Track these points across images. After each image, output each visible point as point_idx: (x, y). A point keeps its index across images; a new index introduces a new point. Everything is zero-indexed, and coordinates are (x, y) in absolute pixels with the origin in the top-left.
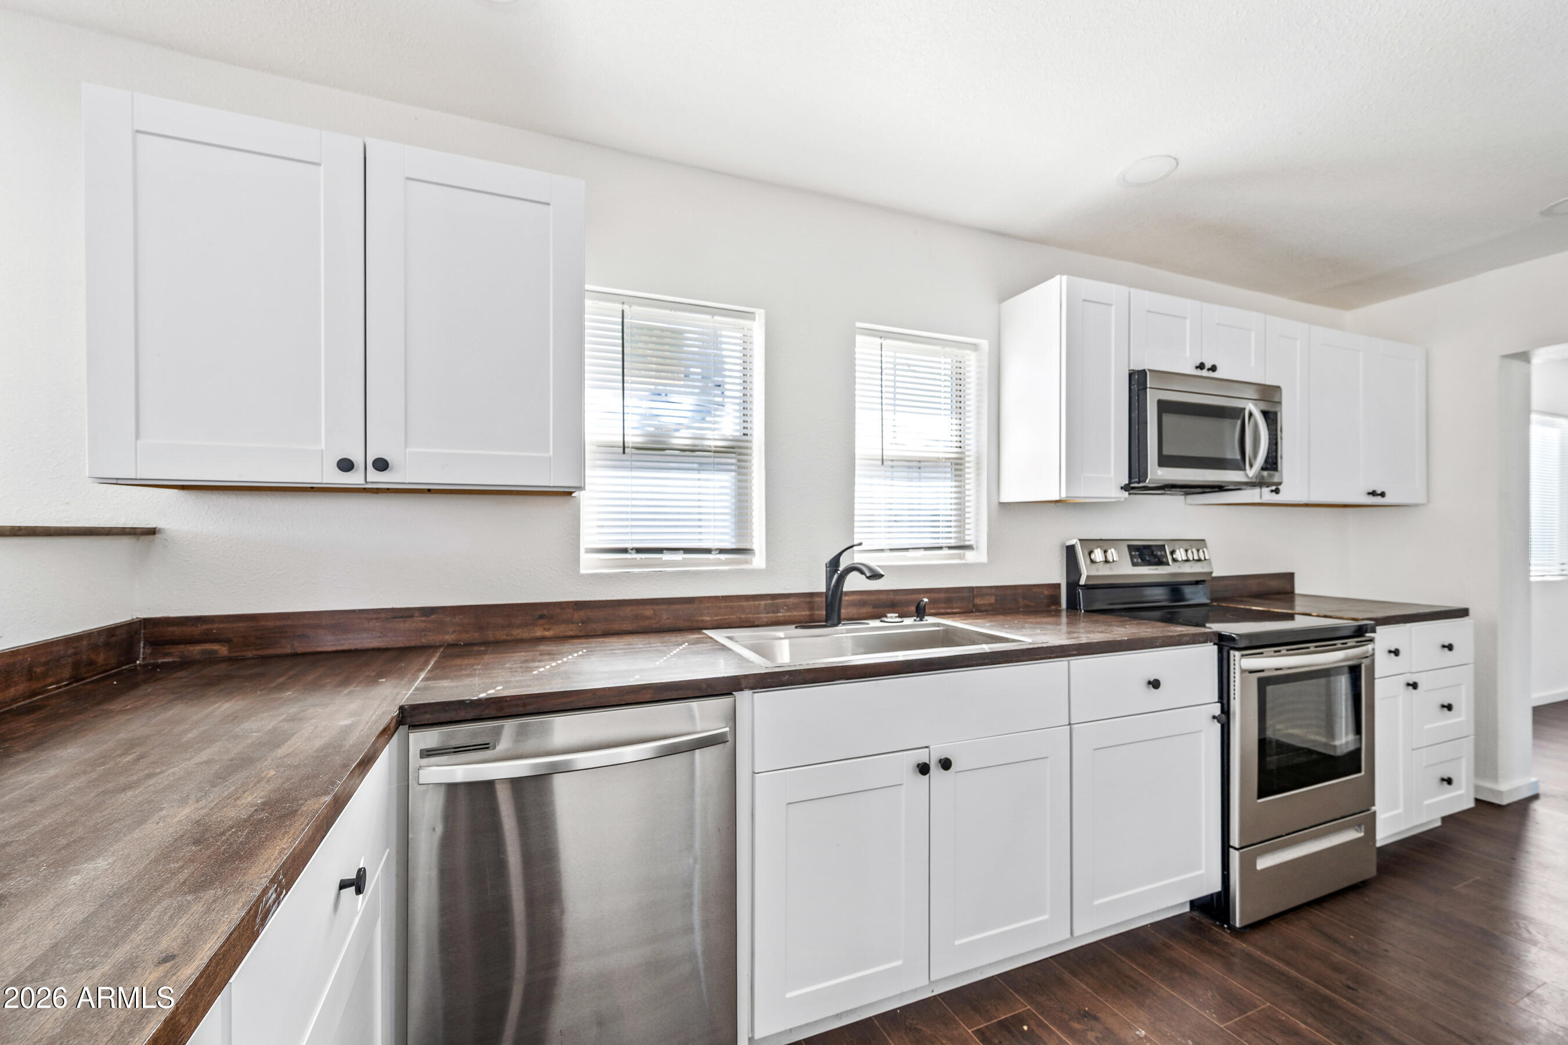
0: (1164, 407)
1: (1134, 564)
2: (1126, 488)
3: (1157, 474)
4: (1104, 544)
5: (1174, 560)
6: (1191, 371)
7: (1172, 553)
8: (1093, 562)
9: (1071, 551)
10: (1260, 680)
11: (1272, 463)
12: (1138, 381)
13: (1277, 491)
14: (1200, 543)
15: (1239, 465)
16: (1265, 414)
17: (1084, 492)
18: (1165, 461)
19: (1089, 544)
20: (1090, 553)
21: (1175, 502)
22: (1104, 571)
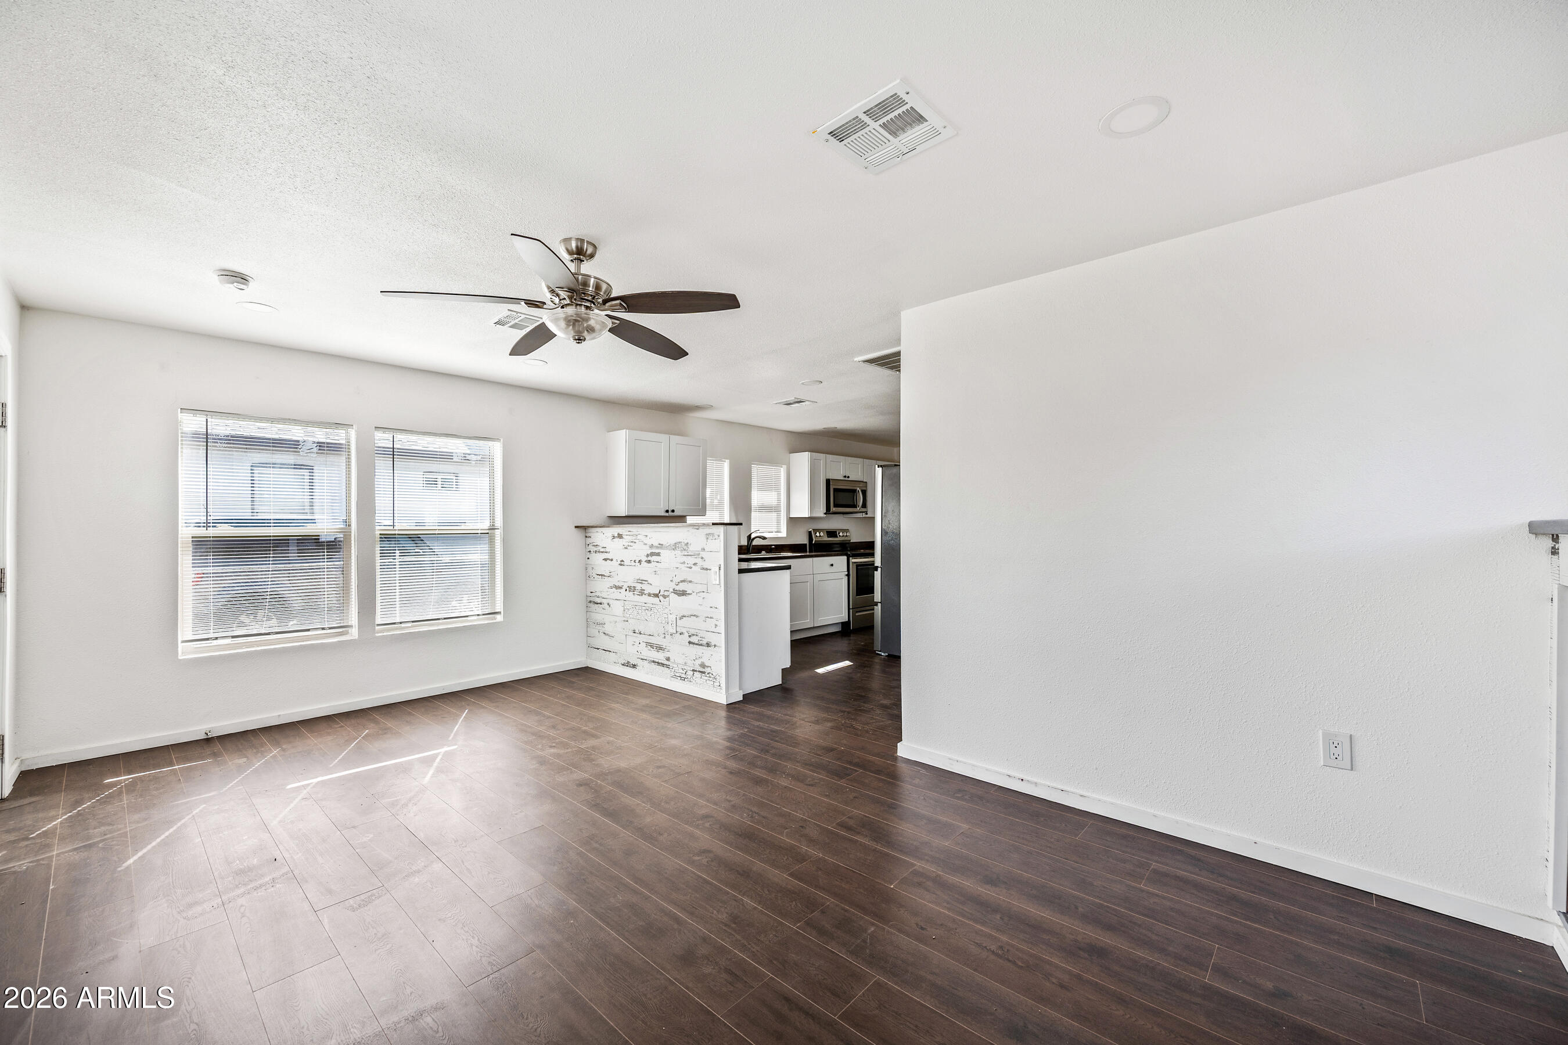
0: (835, 490)
1: (828, 537)
2: (825, 514)
3: (833, 509)
4: (819, 531)
5: (840, 536)
6: (842, 478)
7: (839, 533)
8: (817, 536)
9: (810, 533)
10: (857, 565)
11: (864, 505)
12: (828, 482)
13: (867, 514)
14: (847, 531)
15: (855, 506)
16: (862, 491)
17: (815, 515)
18: (835, 506)
19: (815, 531)
20: (816, 533)
21: (840, 517)
22: (820, 539)
